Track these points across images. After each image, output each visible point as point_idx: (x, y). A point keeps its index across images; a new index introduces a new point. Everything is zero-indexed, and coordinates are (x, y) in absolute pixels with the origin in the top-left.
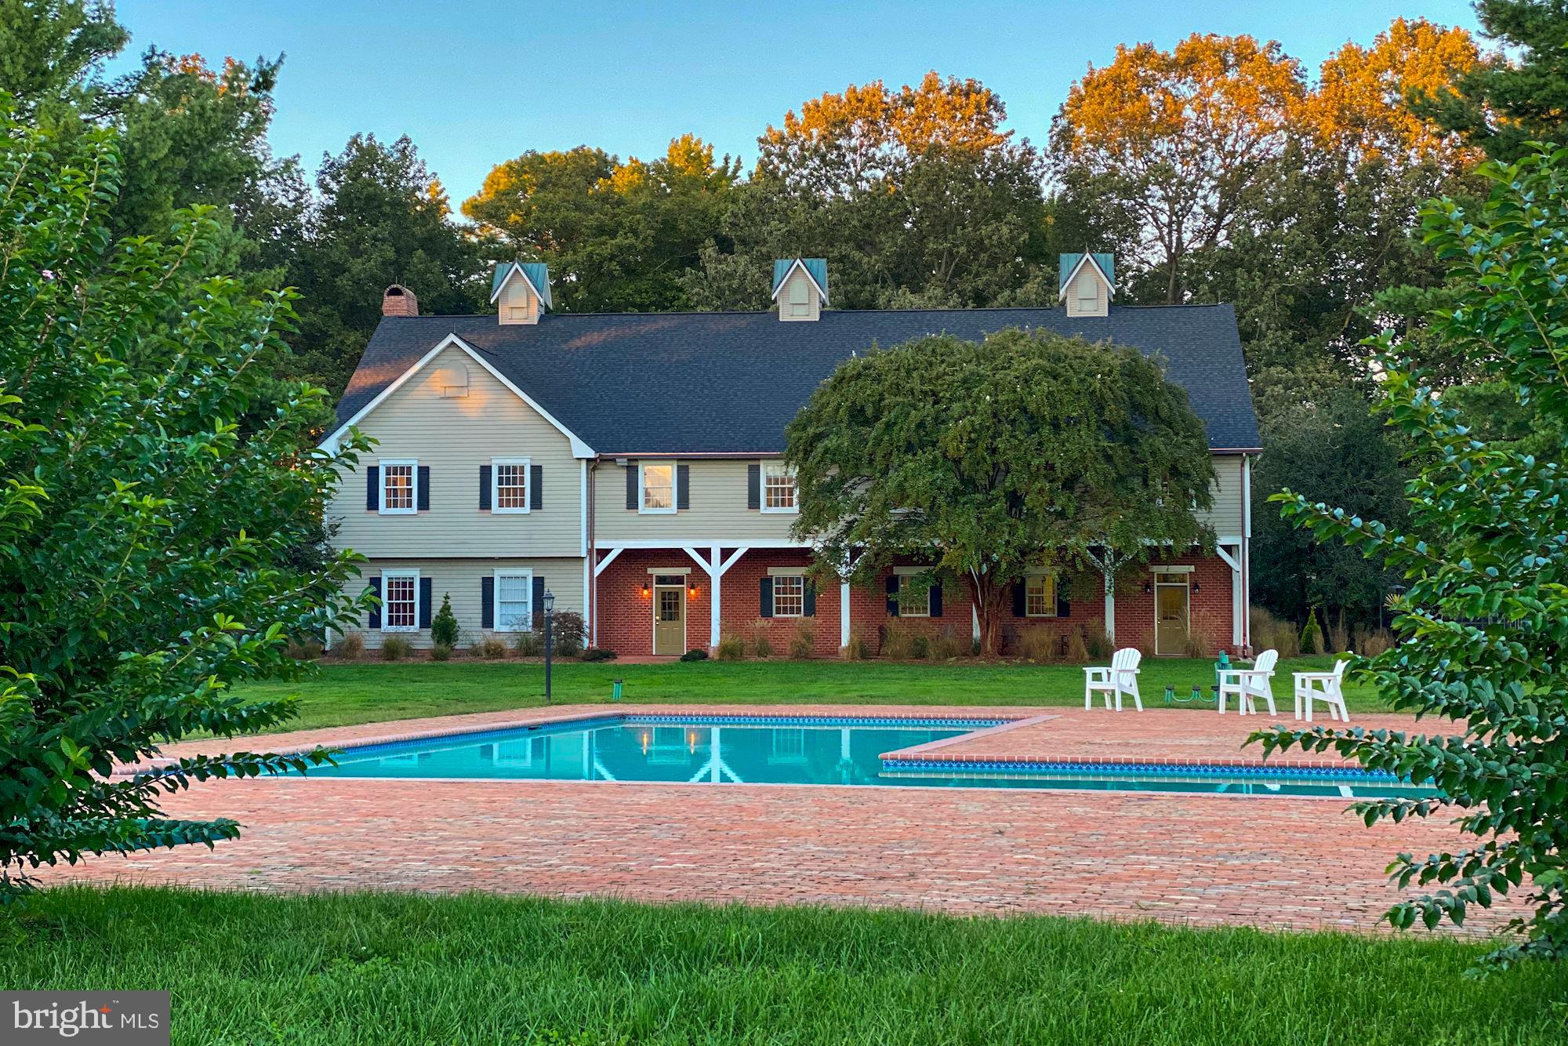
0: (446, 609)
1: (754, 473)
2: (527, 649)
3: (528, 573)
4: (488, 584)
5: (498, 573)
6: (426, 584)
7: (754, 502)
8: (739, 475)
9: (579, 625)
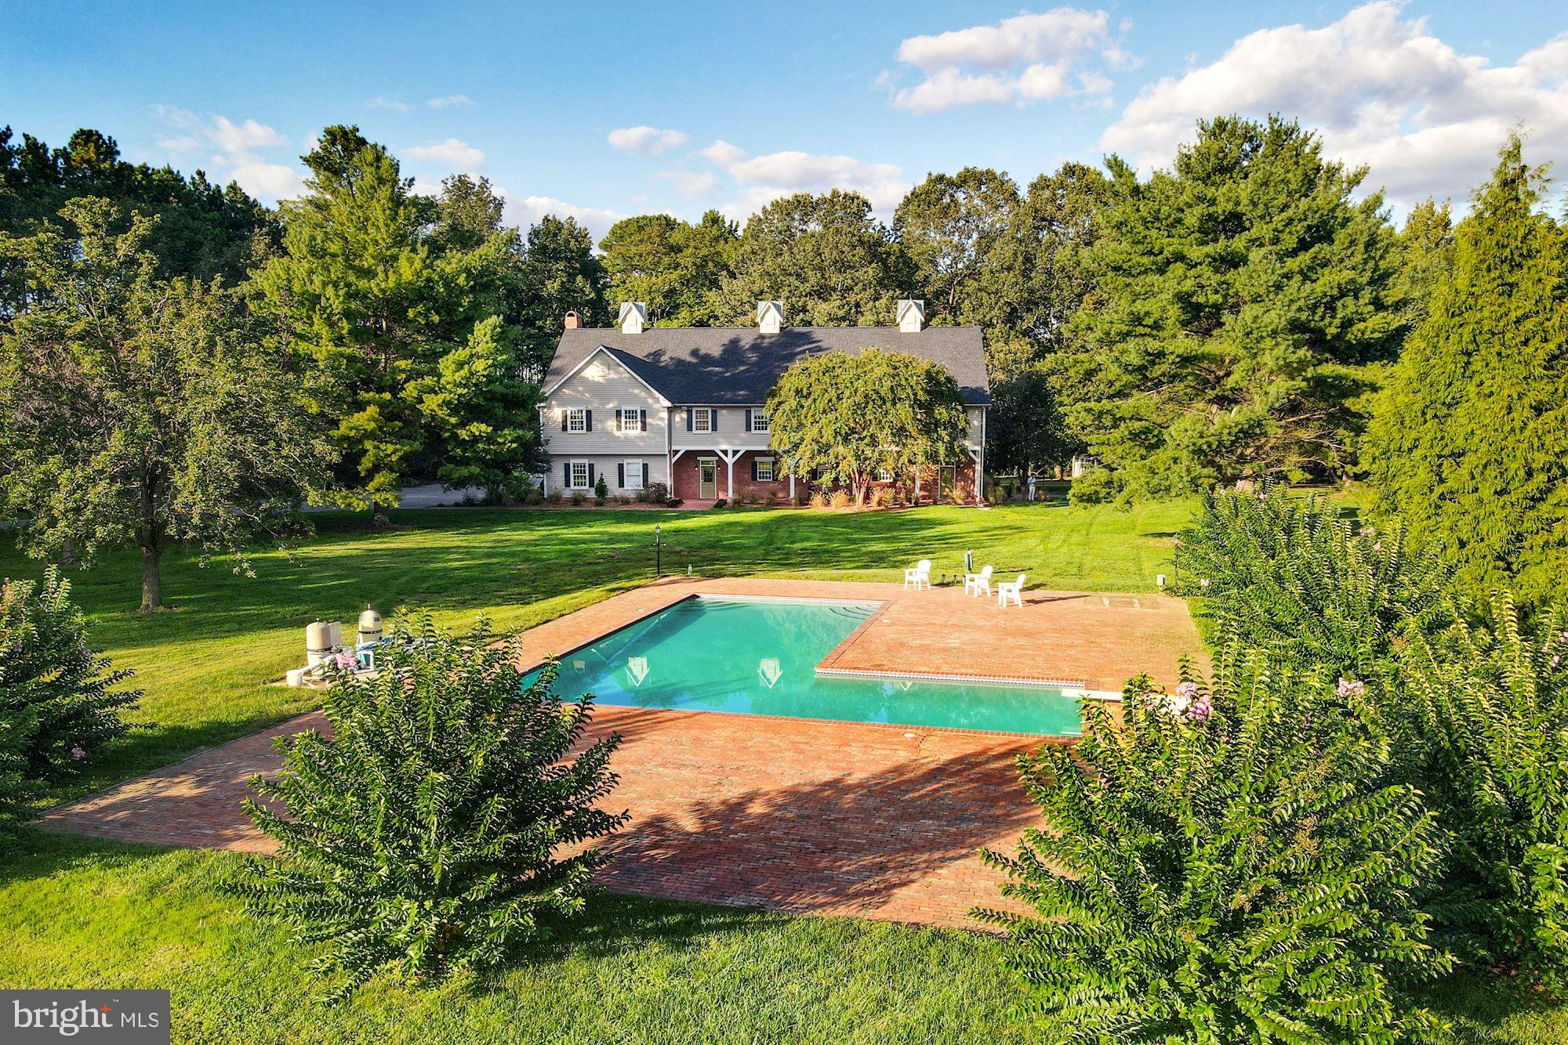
0: (602, 480)
1: (748, 413)
2: (641, 499)
3: (640, 461)
4: (621, 467)
5: (626, 461)
6: (591, 466)
7: (748, 429)
8: (740, 416)
9: (665, 489)
